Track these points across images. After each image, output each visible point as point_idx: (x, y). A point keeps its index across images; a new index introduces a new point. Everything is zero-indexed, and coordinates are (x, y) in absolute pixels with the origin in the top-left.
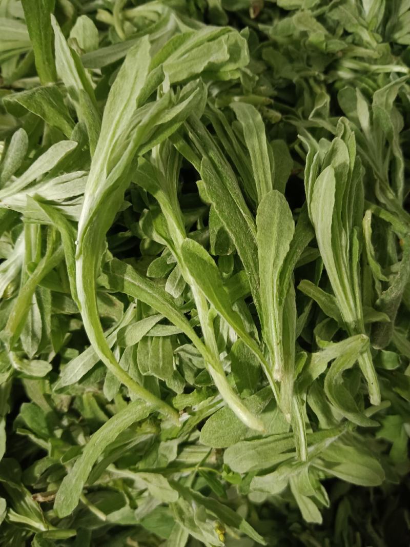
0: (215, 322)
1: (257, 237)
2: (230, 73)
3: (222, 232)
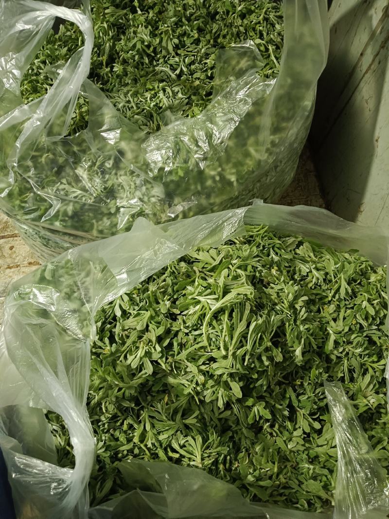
1: (239, 326)
3: (234, 322)
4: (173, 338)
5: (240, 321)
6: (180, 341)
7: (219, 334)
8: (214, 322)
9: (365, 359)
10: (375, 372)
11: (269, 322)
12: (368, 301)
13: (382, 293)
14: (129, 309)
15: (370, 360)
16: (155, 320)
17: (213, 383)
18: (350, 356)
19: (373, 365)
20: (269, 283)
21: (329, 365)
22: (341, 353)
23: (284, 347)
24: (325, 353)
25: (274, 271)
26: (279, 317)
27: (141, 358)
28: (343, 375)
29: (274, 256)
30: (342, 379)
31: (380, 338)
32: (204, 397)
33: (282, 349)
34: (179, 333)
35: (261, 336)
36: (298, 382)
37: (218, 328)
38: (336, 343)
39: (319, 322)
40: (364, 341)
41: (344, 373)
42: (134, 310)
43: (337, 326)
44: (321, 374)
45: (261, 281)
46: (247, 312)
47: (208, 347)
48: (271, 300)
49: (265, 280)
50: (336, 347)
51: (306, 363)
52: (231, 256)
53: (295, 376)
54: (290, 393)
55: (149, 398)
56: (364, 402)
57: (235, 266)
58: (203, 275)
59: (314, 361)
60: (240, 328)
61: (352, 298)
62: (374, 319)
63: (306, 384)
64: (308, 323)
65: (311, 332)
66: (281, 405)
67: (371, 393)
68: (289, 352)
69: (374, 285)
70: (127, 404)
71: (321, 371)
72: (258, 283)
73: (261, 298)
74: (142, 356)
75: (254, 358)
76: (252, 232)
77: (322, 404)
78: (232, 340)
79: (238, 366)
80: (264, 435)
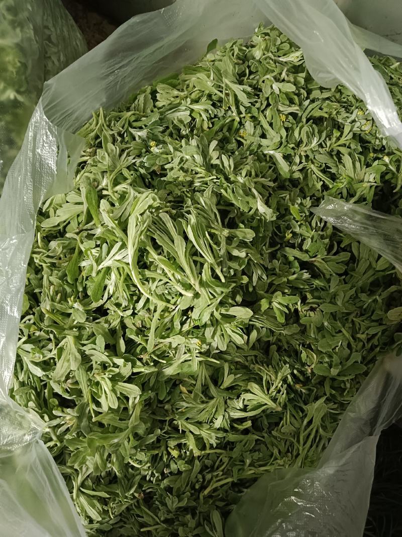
0: (173, 275)
1: (176, 249)
2: (156, 204)
3: (167, 251)
4: (125, 333)
5: (173, 242)
6: (135, 329)
7: (165, 280)
8: (147, 273)
9: (328, 144)
10: (349, 147)
11: (203, 210)
12: (276, 82)
13: (281, 59)
14: (44, 357)
15: (334, 139)
16: (85, 337)
17: (212, 329)
18: (311, 156)
19: (340, 143)
20: (163, 169)
21: (299, 187)
22: (301, 163)
23: (242, 218)
24: (286, 179)
25: (155, 150)
26: (208, 193)
27: (114, 391)
28: (322, 183)
29: (139, 133)
30: (325, 187)
31: (321, 109)
32: (217, 348)
33: (243, 223)
34: (125, 321)
35: (210, 234)
36: (289, 236)
37: (157, 275)
38: (287, 158)
39: (250, 155)
40: (311, 126)
41: (321, 180)
42: (51, 351)
43: (272, 139)
44: (301, 204)
45: (153, 174)
46: (170, 225)
47: (169, 305)
48: (182, 184)
49: (155, 168)
50: (291, 163)
51: (278, 210)
52: (95, 180)
53: (281, 233)
54: (292, 253)
55: (167, 407)
56: (365, 188)
57: (109, 188)
58: (85, 234)
59: (284, 199)
60: (180, 249)
61: (258, 95)
62: (298, 95)
63: (297, 230)
64: (242, 167)
65: (253, 173)
66: (294, 273)
67: (363, 171)
68: (253, 218)
69: (266, 59)
70: (151, 438)
71: (299, 201)
72: (153, 179)
73: (171, 193)
74: (111, 388)
75: (226, 263)
76: (92, 131)
77: (330, 231)
78: (184, 272)
79: (218, 290)
80: (306, 316)
